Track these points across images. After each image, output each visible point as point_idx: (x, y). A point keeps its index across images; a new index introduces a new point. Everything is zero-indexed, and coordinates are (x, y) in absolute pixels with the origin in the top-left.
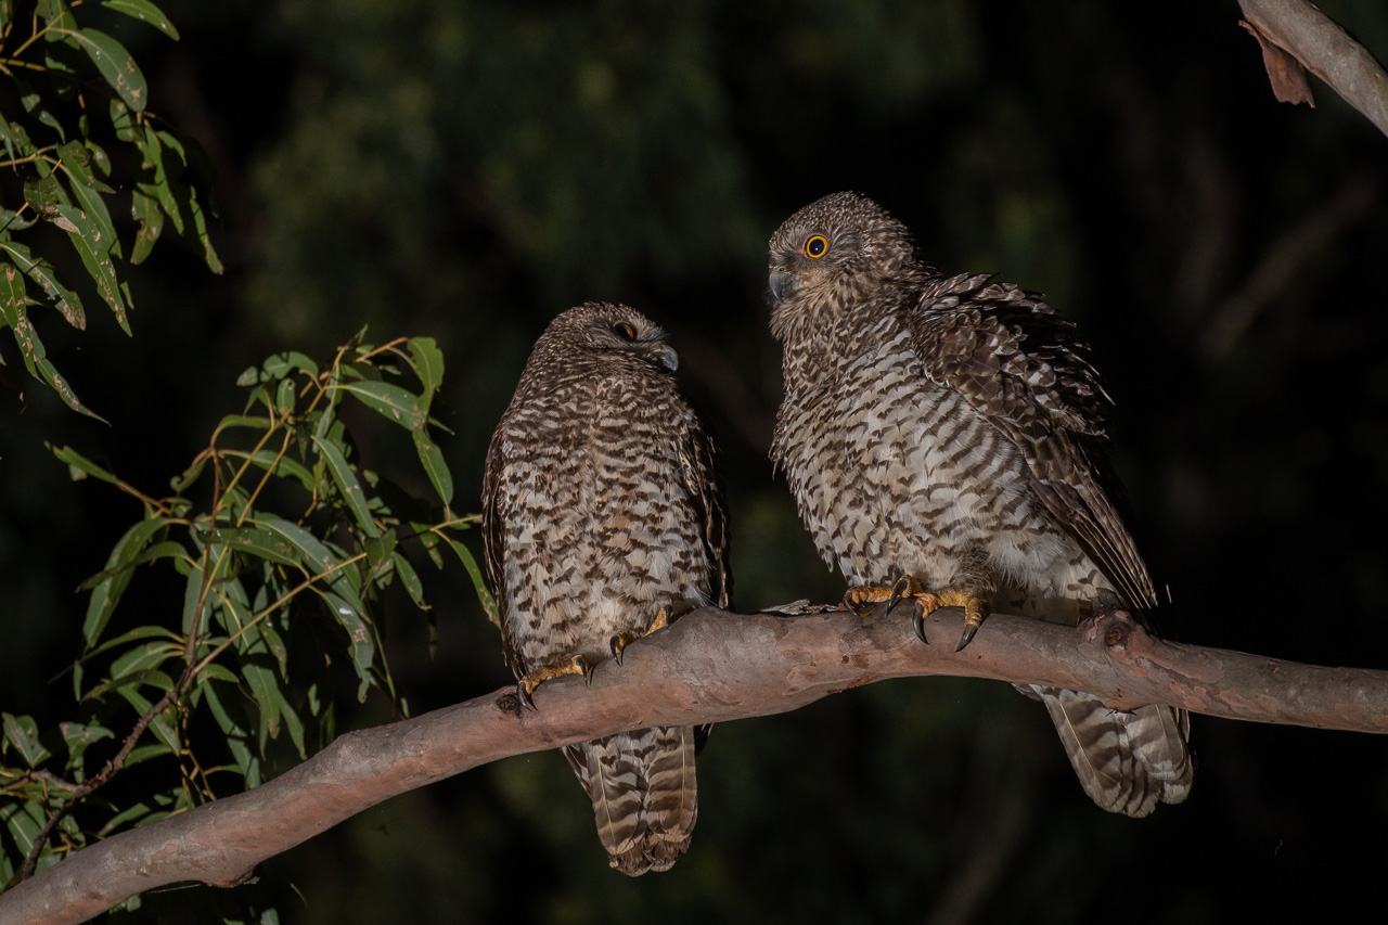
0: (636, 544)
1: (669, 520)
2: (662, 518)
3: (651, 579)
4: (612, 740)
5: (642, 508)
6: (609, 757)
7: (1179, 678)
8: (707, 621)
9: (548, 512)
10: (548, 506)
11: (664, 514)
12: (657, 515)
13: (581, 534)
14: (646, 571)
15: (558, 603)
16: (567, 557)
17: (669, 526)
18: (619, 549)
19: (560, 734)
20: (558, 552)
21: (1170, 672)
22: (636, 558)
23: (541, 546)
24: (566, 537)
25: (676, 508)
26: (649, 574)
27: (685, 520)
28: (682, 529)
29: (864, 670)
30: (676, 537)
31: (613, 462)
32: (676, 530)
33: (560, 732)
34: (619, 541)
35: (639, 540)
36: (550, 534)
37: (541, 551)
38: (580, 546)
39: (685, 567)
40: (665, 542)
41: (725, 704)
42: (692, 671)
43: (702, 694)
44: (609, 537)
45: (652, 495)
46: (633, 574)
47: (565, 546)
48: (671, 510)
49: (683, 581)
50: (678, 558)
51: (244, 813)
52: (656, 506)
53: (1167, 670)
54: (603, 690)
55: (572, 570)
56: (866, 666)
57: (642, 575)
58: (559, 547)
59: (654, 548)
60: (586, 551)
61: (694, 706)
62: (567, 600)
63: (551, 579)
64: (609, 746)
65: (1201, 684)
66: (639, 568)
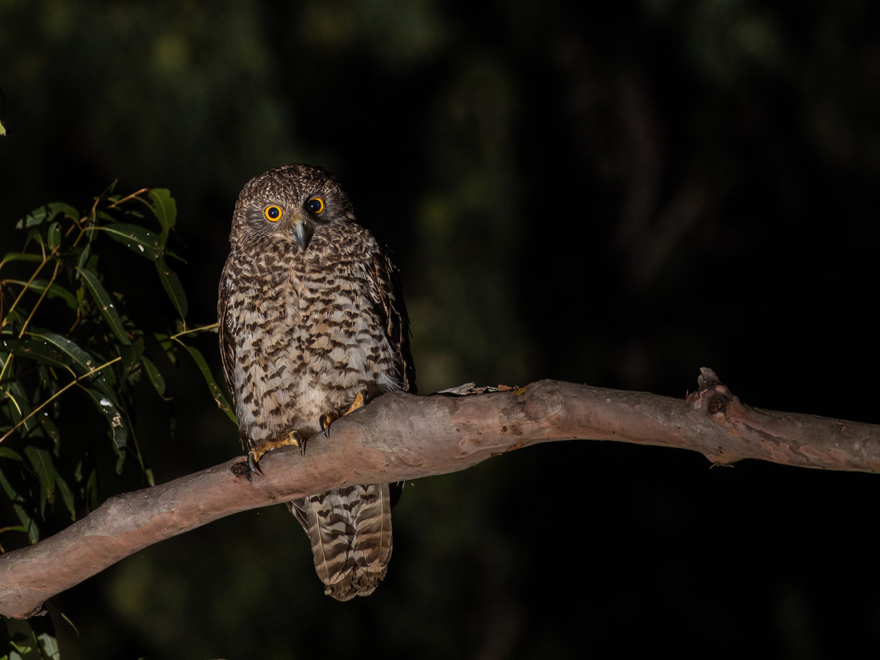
0: (336, 344)
1: (360, 324)
2: (354, 323)
3: (351, 370)
4: (327, 497)
5: (338, 316)
6: (324, 511)
7: (768, 437)
8: (395, 401)
9: (262, 326)
10: (261, 321)
11: (355, 320)
12: (350, 321)
13: (289, 340)
14: (347, 364)
15: (272, 394)
16: (278, 358)
17: (360, 329)
18: (323, 349)
19: (282, 493)
20: (272, 354)
21: (760, 432)
22: (338, 355)
23: (259, 351)
24: (278, 343)
25: (365, 315)
26: (349, 366)
27: (373, 324)
28: (371, 330)
29: (519, 437)
30: (367, 336)
31: (314, 285)
32: (366, 331)
33: (282, 491)
34: (322, 343)
35: (338, 340)
36: (264, 341)
37: (258, 355)
38: (289, 349)
39: (376, 359)
40: (360, 341)
41: (411, 466)
42: (385, 441)
43: (393, 458)
44: (314, 341)
45: (345, 306)
46: (337, 368)
47: (277, 349)
48: (361, 316)
49: (376, 370)
50: (369, 353)
51: (34, 561)
52: (349, 314)
53: (758, 431)
54: (315, 457)
55: (283, 368)
56: (521, 433)
57: (343, 367)
58: (272, 350)
59: (350, 346)
60: (294, 352)
61: (386, 468)
62: (280, 391)
63: (266, 376)
64: (325, 502)
65: (785, 441)
66: (341, 363)
